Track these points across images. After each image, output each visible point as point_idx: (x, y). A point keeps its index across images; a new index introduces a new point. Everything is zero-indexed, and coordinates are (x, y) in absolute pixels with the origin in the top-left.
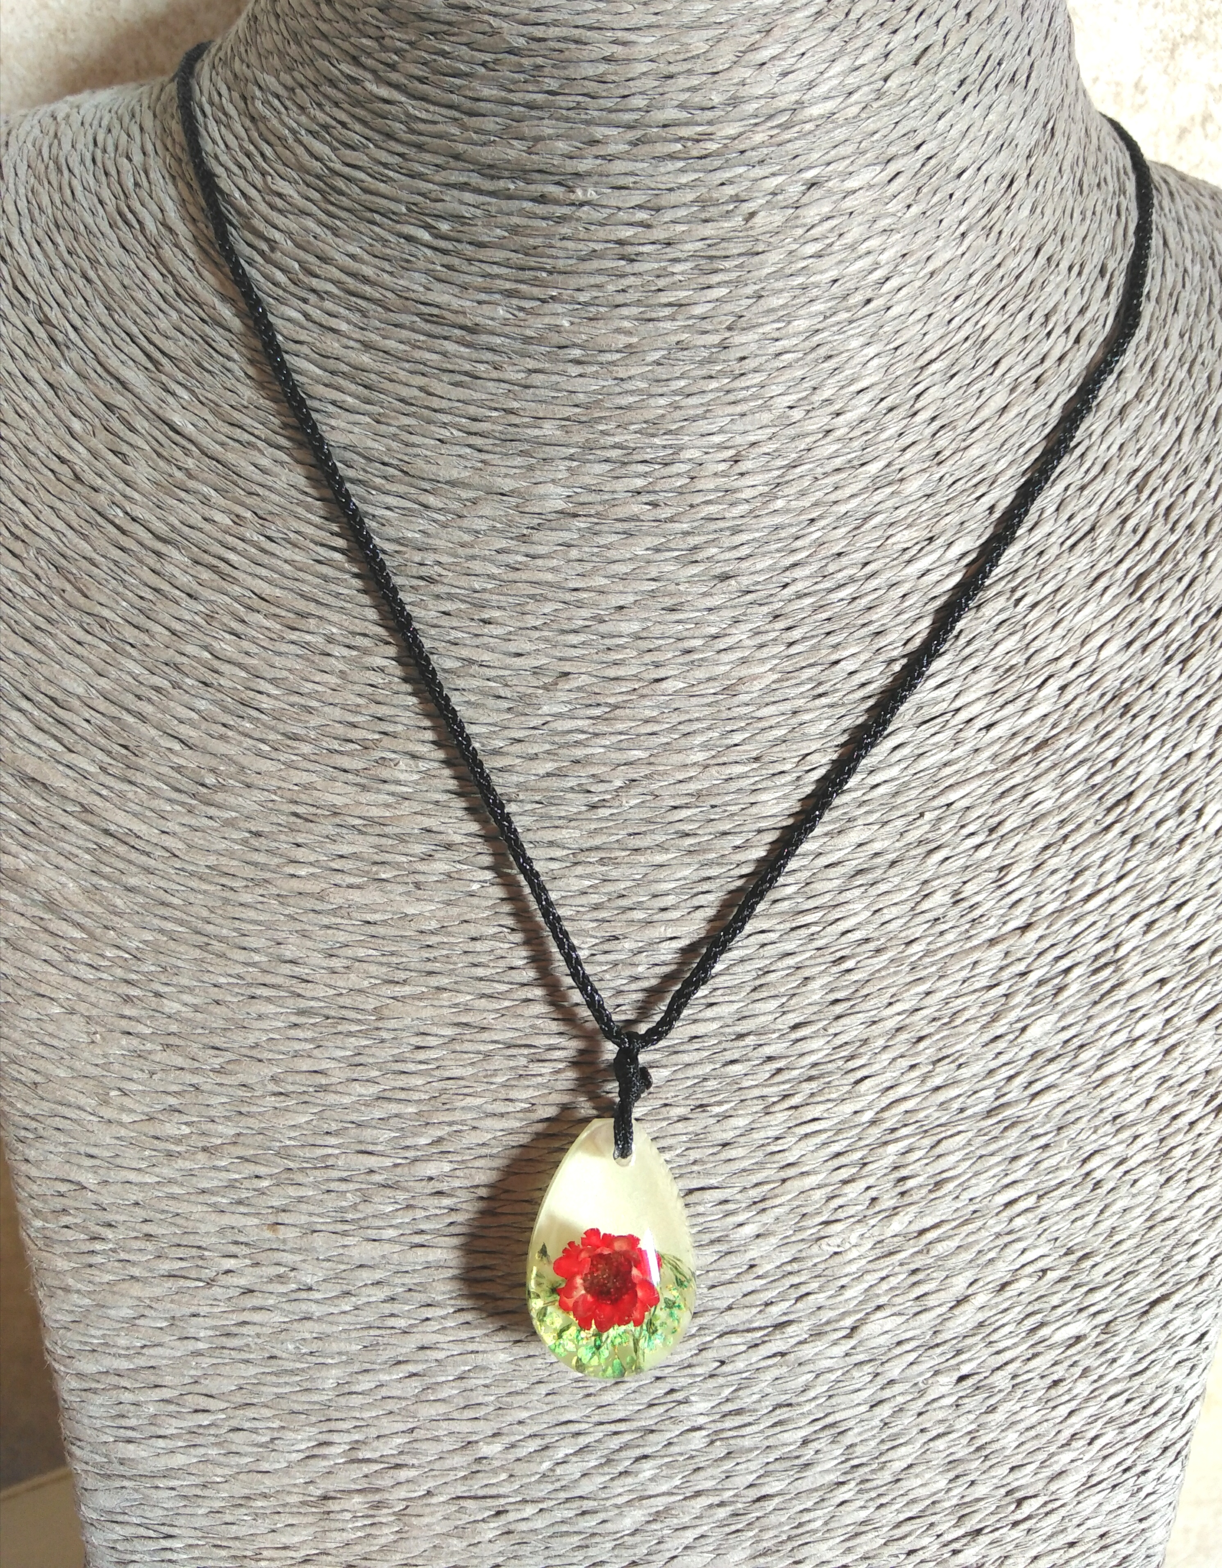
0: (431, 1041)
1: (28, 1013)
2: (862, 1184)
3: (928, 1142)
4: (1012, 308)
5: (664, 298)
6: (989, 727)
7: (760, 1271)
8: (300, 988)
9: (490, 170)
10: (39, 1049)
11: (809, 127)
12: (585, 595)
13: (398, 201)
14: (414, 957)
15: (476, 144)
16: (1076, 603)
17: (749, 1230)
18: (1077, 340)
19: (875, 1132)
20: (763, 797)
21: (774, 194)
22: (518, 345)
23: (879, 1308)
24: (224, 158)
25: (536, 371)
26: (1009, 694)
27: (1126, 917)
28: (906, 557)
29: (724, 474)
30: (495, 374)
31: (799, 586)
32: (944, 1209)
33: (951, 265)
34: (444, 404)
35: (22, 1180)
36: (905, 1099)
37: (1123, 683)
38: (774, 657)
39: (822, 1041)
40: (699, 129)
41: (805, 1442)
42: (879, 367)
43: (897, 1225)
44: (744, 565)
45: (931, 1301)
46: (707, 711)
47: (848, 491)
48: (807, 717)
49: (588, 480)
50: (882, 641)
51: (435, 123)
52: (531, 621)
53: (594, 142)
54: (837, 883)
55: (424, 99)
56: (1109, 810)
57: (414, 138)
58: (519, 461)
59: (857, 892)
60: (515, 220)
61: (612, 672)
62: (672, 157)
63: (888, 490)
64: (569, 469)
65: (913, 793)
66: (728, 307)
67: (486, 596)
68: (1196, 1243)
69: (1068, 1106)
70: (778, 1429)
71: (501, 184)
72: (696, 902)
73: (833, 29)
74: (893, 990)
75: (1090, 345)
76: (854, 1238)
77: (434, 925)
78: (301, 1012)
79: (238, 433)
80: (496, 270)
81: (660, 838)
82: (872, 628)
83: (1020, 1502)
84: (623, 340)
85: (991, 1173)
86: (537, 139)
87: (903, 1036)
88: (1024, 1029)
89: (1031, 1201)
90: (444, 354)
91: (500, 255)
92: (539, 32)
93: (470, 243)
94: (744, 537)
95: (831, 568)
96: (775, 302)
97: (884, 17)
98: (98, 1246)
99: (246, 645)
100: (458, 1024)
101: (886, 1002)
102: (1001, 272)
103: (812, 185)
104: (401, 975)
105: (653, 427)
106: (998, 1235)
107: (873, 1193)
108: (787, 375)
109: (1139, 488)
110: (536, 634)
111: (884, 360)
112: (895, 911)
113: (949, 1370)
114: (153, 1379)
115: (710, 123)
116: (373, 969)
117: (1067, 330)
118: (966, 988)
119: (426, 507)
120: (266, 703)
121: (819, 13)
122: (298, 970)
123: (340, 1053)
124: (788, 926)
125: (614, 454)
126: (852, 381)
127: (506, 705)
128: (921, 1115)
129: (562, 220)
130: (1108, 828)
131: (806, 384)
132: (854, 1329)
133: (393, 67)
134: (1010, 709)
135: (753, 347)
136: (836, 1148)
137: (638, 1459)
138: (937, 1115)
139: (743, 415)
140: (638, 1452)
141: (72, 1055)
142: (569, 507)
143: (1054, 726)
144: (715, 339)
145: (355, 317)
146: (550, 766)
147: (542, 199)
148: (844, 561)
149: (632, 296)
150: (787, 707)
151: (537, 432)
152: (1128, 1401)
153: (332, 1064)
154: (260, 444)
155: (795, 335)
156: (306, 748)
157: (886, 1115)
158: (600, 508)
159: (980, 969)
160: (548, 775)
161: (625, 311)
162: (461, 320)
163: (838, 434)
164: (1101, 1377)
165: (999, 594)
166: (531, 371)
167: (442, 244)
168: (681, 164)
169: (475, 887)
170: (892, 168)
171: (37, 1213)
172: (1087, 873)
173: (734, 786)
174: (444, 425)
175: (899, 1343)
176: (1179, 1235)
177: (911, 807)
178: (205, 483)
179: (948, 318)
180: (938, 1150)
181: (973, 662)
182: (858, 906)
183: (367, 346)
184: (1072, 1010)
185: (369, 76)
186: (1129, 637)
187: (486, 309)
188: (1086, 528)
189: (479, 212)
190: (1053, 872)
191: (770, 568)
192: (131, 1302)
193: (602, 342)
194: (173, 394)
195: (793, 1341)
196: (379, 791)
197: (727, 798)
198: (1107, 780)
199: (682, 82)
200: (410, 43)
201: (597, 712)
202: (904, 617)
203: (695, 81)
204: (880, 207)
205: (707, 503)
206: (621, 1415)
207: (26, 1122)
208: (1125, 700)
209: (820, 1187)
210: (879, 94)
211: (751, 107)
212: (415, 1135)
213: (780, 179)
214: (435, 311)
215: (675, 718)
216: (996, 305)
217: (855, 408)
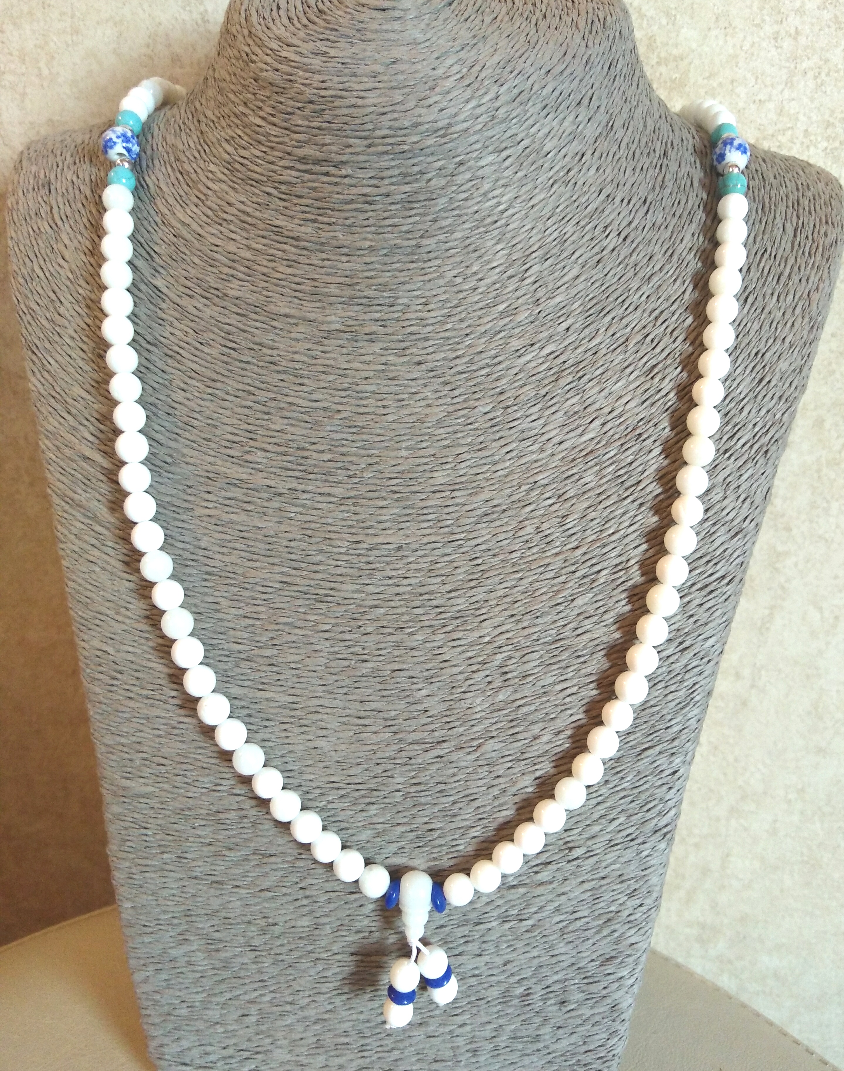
0: (270, 590)
1: (85, 570)
2: (483, 674)
3: (518, 654)
4: (582, 223)
5: (387, 222)
6: (560, 443)
7: (429, 714)
8: (208, 561)
9: (302, 160)
10: (90, 587)
11: (456, 136)
12: (349, 372)
13: (262, 175)
14: (261, 547)
15: (296, 147)
16: (614, 379)
17: (424, 692)
18: (625, 239)
19: (490, 647)
20: (435, 474)
21: (440, 169)
22: (318, 247)
23: (492, 737)
24: (188, 153)
25: (328, 260)
26: (572, 426)
27: (633, 546)
28: (518, 354)
29: (420, 311)
30: (307, 261)
31: (459, 369)
32: (527, 690)
33: (544, 202)
34: (283, 276)
35: (81, 650)
36: (507, 632)
37: (639, 422)
38: (445, 404)
39: (463, 600)
40: (400, 139)
41: (454, 803)
42: (503, 256)
43: (501, 697)
44: (430, 357)
45: (520, 737)
46: (409, 431)
47: (486, 320)
48: (460, 435)
49: (351, 314)
50: (502, 398)
51: (278, 137)
52: (323, 384)
53: (349, 146)
54: (473, 520)
55: (274, 125)
56: (627, 489)
57: (269, 144)
58: (318, 304)
59: (485, 525)
60: (315, 185)
61: (362, 410)
62: (386, 153)
63: (507, 320)
64: (343, 309)
65: (516, 476)
66: (420, 227)
67: (302, 372)
68: (670, 720)
69: (596, 642)
70: (438, 795)
71: (308, 167)
72: (400, 526)
73: (468, 86)
74: (502, 576)
75: (633, 242)
76: (478, 701)
77: (272, 533)
78: (208, 574)
79: (188, 291)
80: (307, 209)
81: (383, 494)
82: (498, 390)
83: (571, 849)
84: (368, 244)
85: (554, 673)
86: (323, 145)
87: (508, 599)
88: (572, 600)
89: (575, 689)
90: (284, 251)
91: (310, 202)
92: (323, 93)
93: (296, 196)
94: (431, 343)
95: (476, 359)
96: (444, 223)
97: (497, 77)
98: (114, 682)
99: (188, 395)
100: (282, 582)
101: (498, 581)
102: (576, 204)
103: (461, 164)
104: (255, 557)
105: (383, 287)
106: (556, 706)
107: (489, 679)
108: (452, 260)
109: (657, 318)
110: (325, 391)
111: (505, 252)
112: (503, 536)
113: (529, 773)
114: (138, 747)
115: (405, 136)
116: (243, 554)
117: (619, 234)
118: (542, 577)
119: (275, 328)
120: (196, 423)
121: (462, 77)
122: (207, 553)
123: (225, 594)
124: (446, 540)
125: (364, 301)
126: (489, 262)
127: (309, 426)
128: (516, 640)
129: (336, 184)
130: (625, 499)
131: (464, 265)
132: (478, 747)
133: (260, 108)
134: (572, 434)
135: (434, 246)
136: (470, 654)
137: (368, 804)
138: (523, 641)
139: (430, 281)
140: (368, 800)
141: (104, 591)
142: (343, 328)
143: (597, 443)
144: (414, 242)
145: (244, 234)
146: (329, 456)
147: (327, 174)
148: (483, 355)
149: (371, 222)
150: (451, 429)
151: (326, 290)
152: (632, 802)
153: (222, 599)
154: (199, 297)
155: (456, 240)
156: (213, 445)
157: (496, 639)
158: (357, 328)
159: (551, 568)
160: (329, 461)
161: (368, 229)
162: (291, 234)
163: (480, 290)
164: (616, 786)
165: (570, 373)
166: (324, 260)
167: (283, 196)
168: (392, 156)
169: (292, 515)
170: (505, 154)
171: (87, 665)
172: (612, 521)
173: (421, 468)
174: (284, 287)
175: (503, 757)
176: (660, 715)
177: (515, 483)
178: (172, 316)
179: (544, 229)
180: (525, 659)
181: (553, 409)
182: (484, 532)
183: (249, 248)
184: (602, 591)
185: (251, 113)
186: (644, 398)
187: (303, 229)
188: (623, 339)
189: (299, 180)
190: (592, 520)
191: (444, 359)
192: (128, 710)
193: (359, 244)
194: (158, 272)
195: (447, 750)
196: (248, 467)
197: (418, 474)
198: (626, 473)
199: (390, 116)
200: (268, 97)
201: (354, 430)
202: (516, 384)
203: (395, 115)
204: (498, 174)
205: (411, 325)
206: (360, 781)
207: (83, 621)
208: (638, 432)
209: (460, 673)
210: (493, 118)
211: (423, 128)
212: (261, 635)
213: (442, 162)
214: (280, 230)
215: (393, 433)
216: (573, 222)
217: (490, 277)
